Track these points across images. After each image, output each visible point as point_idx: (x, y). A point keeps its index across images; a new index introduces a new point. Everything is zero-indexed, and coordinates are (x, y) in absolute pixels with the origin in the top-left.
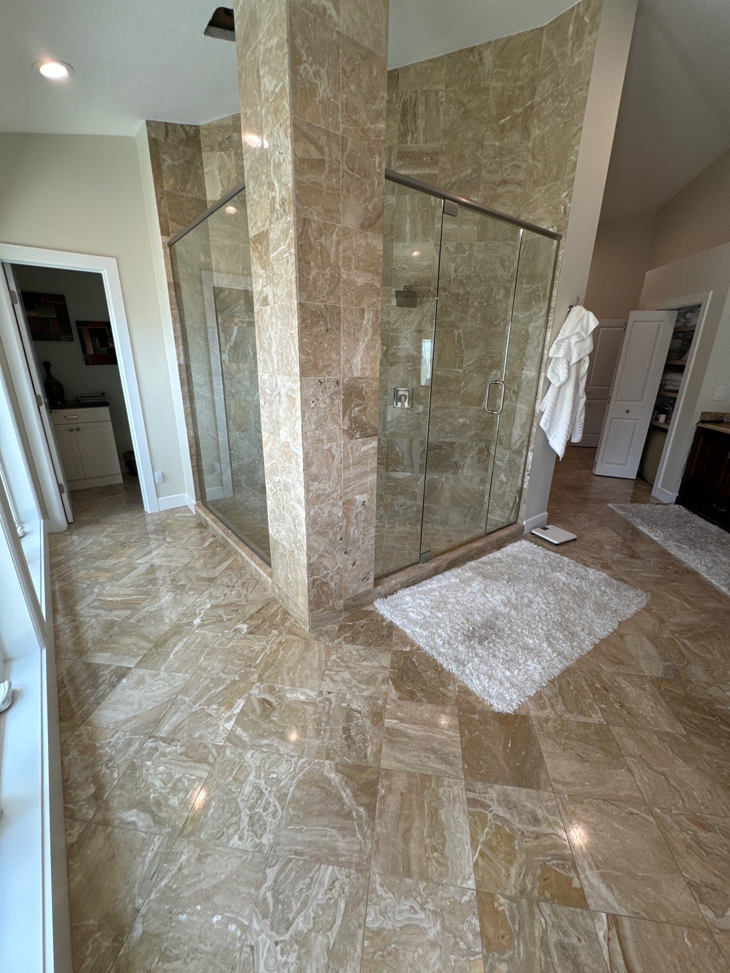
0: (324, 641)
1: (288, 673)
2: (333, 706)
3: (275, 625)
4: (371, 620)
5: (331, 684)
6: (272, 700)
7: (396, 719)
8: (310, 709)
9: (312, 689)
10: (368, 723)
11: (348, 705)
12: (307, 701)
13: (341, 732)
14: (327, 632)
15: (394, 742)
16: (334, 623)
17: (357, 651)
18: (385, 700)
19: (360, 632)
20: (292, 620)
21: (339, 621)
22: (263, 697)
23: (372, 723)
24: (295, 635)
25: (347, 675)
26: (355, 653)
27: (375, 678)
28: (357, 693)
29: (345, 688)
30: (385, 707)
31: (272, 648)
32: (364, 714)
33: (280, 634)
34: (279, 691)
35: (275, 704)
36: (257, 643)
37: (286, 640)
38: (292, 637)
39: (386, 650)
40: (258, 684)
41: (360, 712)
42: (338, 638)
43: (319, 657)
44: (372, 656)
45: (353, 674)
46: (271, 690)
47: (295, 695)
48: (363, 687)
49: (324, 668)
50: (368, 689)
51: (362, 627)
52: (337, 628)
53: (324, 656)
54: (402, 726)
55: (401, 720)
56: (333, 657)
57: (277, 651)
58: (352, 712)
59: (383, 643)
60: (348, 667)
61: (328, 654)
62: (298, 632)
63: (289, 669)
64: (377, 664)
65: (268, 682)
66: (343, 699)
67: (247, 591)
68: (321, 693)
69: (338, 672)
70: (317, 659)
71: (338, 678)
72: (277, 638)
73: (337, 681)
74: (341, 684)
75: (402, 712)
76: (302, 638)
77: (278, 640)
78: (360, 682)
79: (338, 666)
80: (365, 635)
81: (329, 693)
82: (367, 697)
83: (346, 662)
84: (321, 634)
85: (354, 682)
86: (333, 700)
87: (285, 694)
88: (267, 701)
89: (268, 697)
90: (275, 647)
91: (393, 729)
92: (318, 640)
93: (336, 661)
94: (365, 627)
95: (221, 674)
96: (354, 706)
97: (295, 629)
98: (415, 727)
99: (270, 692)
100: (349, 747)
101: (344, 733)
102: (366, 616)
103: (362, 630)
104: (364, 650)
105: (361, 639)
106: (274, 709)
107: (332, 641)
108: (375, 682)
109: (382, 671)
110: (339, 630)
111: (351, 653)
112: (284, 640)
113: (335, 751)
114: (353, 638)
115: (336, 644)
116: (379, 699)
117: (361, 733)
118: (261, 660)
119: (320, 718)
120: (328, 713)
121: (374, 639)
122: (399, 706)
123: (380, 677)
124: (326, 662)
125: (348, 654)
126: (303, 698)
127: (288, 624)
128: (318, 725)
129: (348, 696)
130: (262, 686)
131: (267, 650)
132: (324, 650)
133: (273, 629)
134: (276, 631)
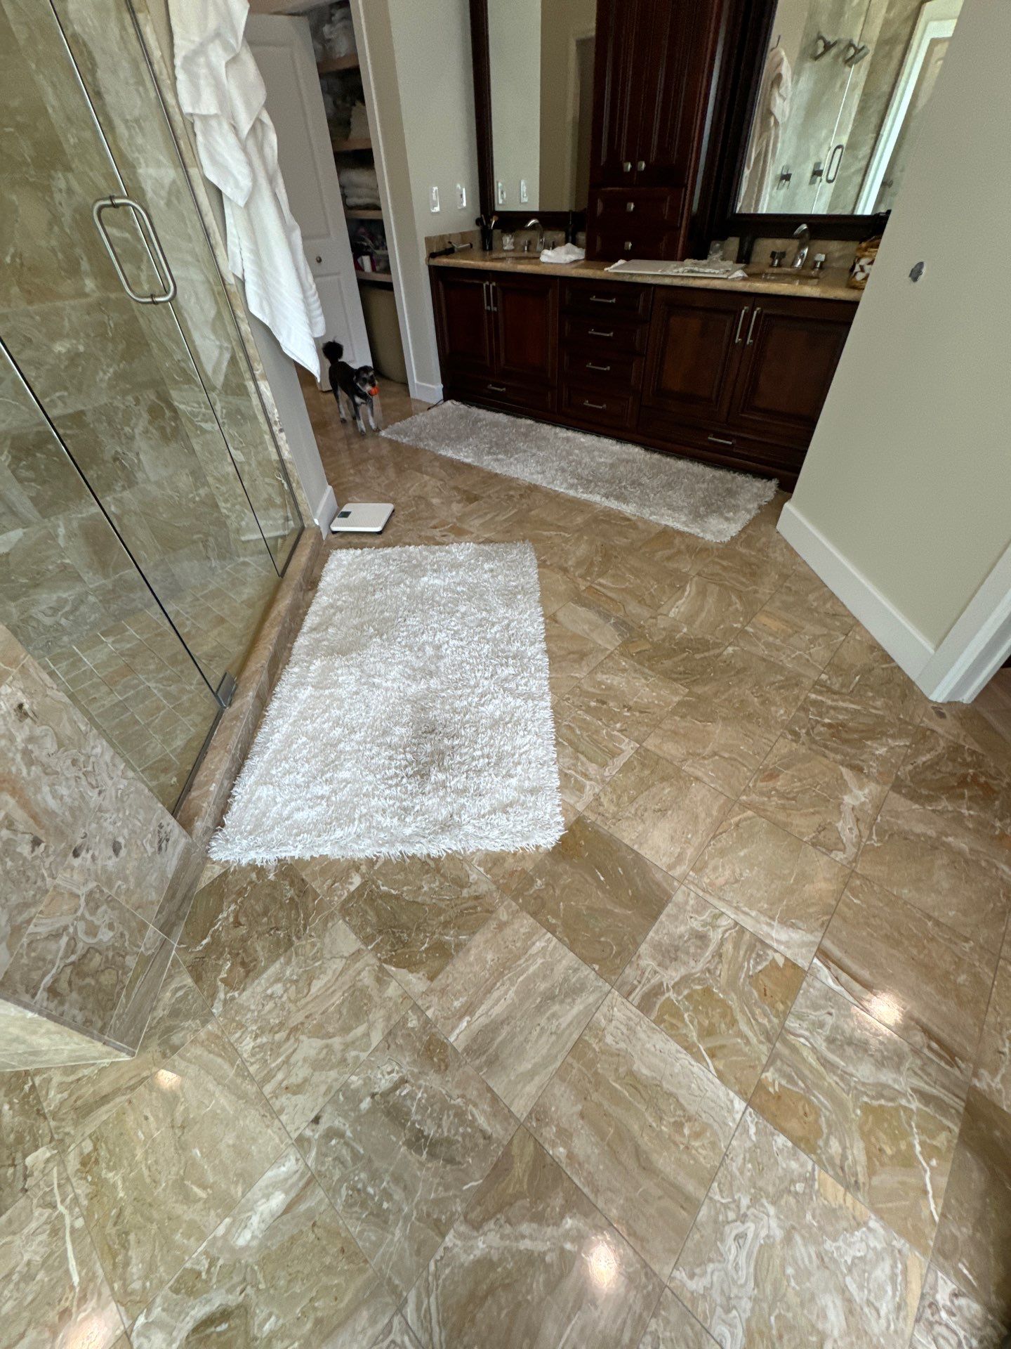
0: (190, 1037)
1: (188, 1198)
2: (349, 1134)
3: (20, 1140)
4: (240, 894)
5: (300, 1099)
6: (218, 1300)
7: (461, 1018)
8: (318, 1196)
9: (278, 1159)
10: (432, 1080)
11: (373, 1096)
12: (293, 1194)
13: (413, 1157)
14: (175, 1013)
15: (497, 1057)
16: (171, 976)
17: (278, 980)
18: (416, 1008)
19: (244, 940)
20: (57, 1078)
21: (175, 963)
22: (188, 1325)
23: (438, 1071)
24: (105, 1099)
25: (309, 1047)
26: (278, 988)
27: (361, 991)
28: (364, 1056)
29: (333, 1074)
30: (428, 1021)
31: (76, 1199)
32: (412, 1074)
33: (61, 1146)
34: (212, 1263)
35: (233, 1299)
36: (18, 1241)
37: (97, 1139)
38: (103, 1114)
39: (326, 922)
40: (141, 1320)
41: (403, 1081)
42: (213, 996)
43: (219, 1081)
44: (315, 959)
45: (319, 1032)
46: (190, 1285)
47: (255, 1220)
48: (360, 1030)
49: (251, 1089)
50: (371, 1026)
51: (237, 924)
52: (189, 981)
53: (226, 1066)
54: (481, 1018)
55: (469, 1009)
56: (247, 1045)
57: (99, 1190)
58: (392, 1099)
59: (306, 919)
60: (295, 1029)
61: (230, 1052)
62: (105, 1086)
63: (180, 1187)
64: (338, 965)
65: (162, 1283)
66: (353, 1097)
68: (301, 1142)
69: (286, 1062)
70: (218, 1091)
71: (300, 1073)
72: (62, 1163)
73: (306, 1080)
74: (318, 1077)
75: (456, 995)
76: (132, 1088)
77: (73, 1162)
78: (346, 1029)
79: (275, 1048)
80: (260, 935)
81: (316, 1120)
82: (385, 1039)
83: (281, 1024)
84: (169, 1030)
85: (337, 1042)
86: (338, 1123)
87: (232, 1250)
88: (210, 1321)
89: (199, 1311)
90: (82, 1189)
91: (474, 1040)
92: (175, 1049)
93: (261, 1047)
94: (243, 920)
96: (384, 1084)
97: (88, 1091)
98: (496, 994)
99: (192, 1293)
100: (450, 1161)
101: (419, 1151)
102: (221, 897)
103: (243, 930)
104: (288, 962)
105: (260, 948)
106: (244, 1310)
107: (207, 1017)
108: (370, 998)
109: (359, 965)
110: (198, 979)
111: (271, 997)
112: (88, 1146)
113: (438, 1202)
114: (243, 964)
115: (224, 1013)
116: (405, 1020)
117: (441, 1112)
118: (81, 1263)
119: (354, 1188)
120: (356, 1157)
121: (284, 923)
122: (443, 991)
123: (367, 979)
124: (243, 1072)
125: (270, 1005)
126: (278, 1200)
127: (53, 1098)
128: (363, 1205)
129: (356, 1081)
130: (157, 1311)
131: (68, 1221)
132: (211, 1056)
133: (25, 1156)
134: (41, 1150)
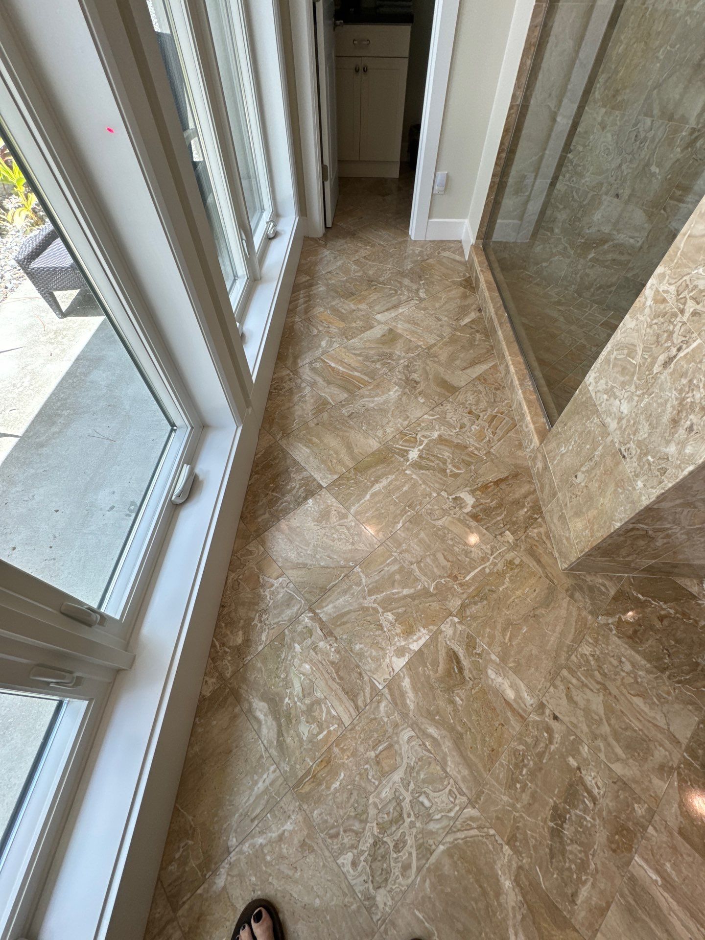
0: (581, 605)
1: (504, 630)
2: (553, 747)
3: (514, 523)
4: (684, 614)
5: (564, 701)
6: (466, 664)
7: (658, 872)
8: (516, 726)
9: (531, 689)
10: (601, 836)
11: (579, 769)
12: (515, 706)
13: (548, 812)
14: (591, 589)
15: (637, 919)
16: (611, 578)
17: (633, 665)
18: (651, 812)
19: (652, 628)
20: (542, 530)
21: (620, 579)
22: (456, 648)
23: (610, 841)
24: (539, 562)
25: (597, 703)
26: (628, 667)
27: (648, 749)
28: (602, 756)
29: (585, 728)
30: (645, 828)
31: (495, 564)
32: (601, 811)
33: (514, 547)
34: (480, 655)
35: (467, 673)
37: (521, 565)
38: (533, 564)
39: (692, 703)
40: (456, 620)
41: (594, 800)
42: (609, 614)
43: (562, 634)
44: (659, 697)
45: (609, 710)
47: (500, 680)
48: (619, 751)
49: (562, 660)
50: (625, 762)
51: (661, 619)
52: (612, 592)
53: (571, 637)
54: (665, 899)
55: (668, 884)
56: (586, 650)
57: (501, 575)
58: (580, 788)
59: (687, 682)
60: (605, 688)
61: (579, 639)
62: (545, 559)
63: (509, 624)
64: (662, 723)
65: (469, 626)
66: (574, 750)
67: (494, 434)
68: (541, 706)
69: (584, 685)
70: (557, 634)
71: (579, 698)
72: (509, 550)
73: (576, 703)
74: (580, 713)
75: (675, 865)
76: (547, 576)
77: (510, 556)
78: (616, 735)
79: (589, 673)
80: (659, 641)
81: (556, 718)
82: (620, 779)
83: (604, 675)
84: (581, 589)
85: (605, 729)
86: (557, 737)
87: (486, 667)
88: (458, 661)
89: (461, 654)
90: (500, 566)
91: (643, 889)
92: (572, 596)
93: (588, 661)
94: (666, 622)
95: (415, 567)
96: (589, 780)
97: (540, 550)
98: (692, 925)
99: (468, 645)
100: (552, 855)
101: (553, 819)
102: (676, 599)
103: (658, 625)
104: (648, 672)
105: (650, 643)
106: (463, 681)
107: (594, 613)
108: (645, 759)
109: (667, 743)
110: (615, 599)
111: (621, 662)
112: (517, 562)
113: (526, 840)
114: (635, 632)
115: (601, 626)
116: (639, 800)
117: (581, 844)
118: (473, 578)
119: (524, 756)
120: (541, 755)
121: (676, 661)
122: (674, 849)
123: (659, 754)
124: (571, 650)
125: (615, 663)
126: (510, 694)
127: (533, 532)
128: (516, 766)
129: (585, 750)
130: (460, 627)
131: (488, 564)
132: (574, 624)
133: (508, 530)
134: (511, 536)
